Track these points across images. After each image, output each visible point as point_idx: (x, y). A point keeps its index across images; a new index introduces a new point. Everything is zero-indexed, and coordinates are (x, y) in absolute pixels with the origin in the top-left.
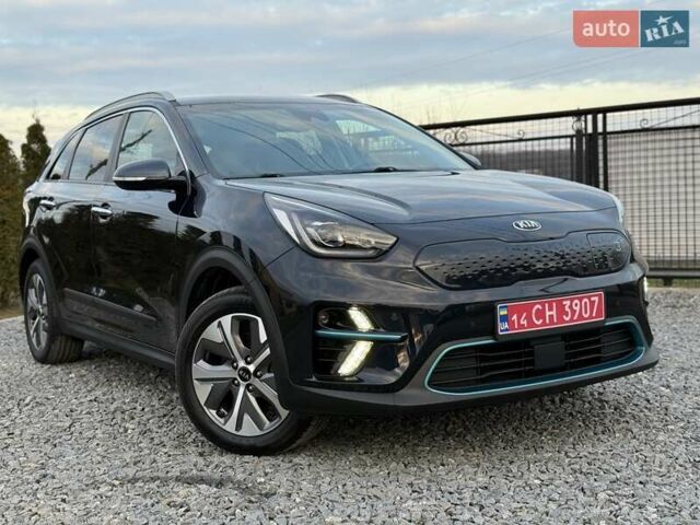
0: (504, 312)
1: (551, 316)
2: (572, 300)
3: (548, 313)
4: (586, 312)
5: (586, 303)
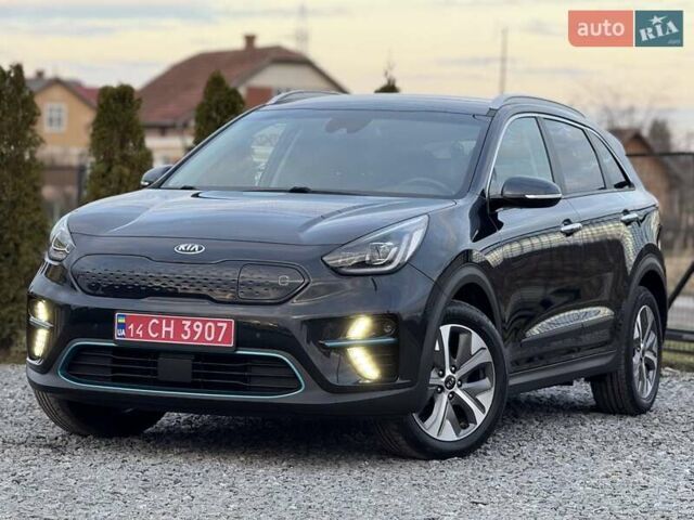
0: (122, 320)
1: (168, 333)
3: (164, 329)
4: (210, 336)
5: (210, 327)
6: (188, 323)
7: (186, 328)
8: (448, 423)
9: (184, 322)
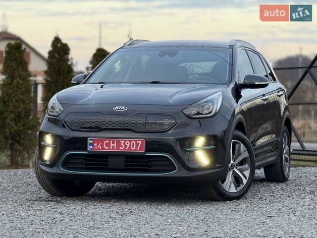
0: (91, 142)
2: (125, 141)
3: (112, 145)
4: (133, 147)
5: (133, 143)
6: (123, 142)
7: (122, 144)
8: (233, 184)
9: (121, 141)
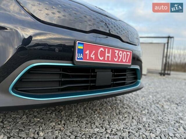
0: (81, 47)
1: (108, 57)
2: (119, 51)
3: (107, 55)
4: (124, 59)
5: (125, 54)
7: (116, 54)
